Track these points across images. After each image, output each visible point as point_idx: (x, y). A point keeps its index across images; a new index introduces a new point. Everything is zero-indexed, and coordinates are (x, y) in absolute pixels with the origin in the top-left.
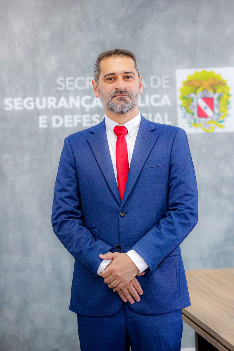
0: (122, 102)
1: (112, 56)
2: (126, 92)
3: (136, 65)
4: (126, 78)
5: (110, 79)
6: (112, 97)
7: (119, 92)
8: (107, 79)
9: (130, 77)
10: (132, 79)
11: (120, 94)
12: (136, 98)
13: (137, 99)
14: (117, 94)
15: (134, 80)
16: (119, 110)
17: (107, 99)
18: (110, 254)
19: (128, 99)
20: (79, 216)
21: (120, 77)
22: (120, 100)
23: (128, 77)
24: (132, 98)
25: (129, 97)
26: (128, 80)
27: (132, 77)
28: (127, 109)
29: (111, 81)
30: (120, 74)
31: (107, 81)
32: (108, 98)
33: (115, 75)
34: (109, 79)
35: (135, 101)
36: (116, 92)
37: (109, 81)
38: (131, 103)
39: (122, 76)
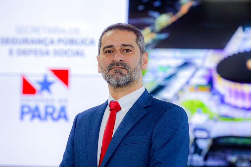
0: (118, 75)
4: (125, 51)
5: (110, 52)
6: (108, 69)
8: (106, 52)
9: (129, 51)
10: (131, 52)
11: (116, 66)
12: (134, 72)
14: (114, 66)
15: (134, 53)
16: (115, 83)
17: (105, 72)
19: (124, 72)
21: (118, 49)
22: (116, 73)
23: (127, 50)
24: (129, 70)
26: (127, 53)
27: (131, 51)
28: (123, 82)
29: (110, 54)
31: (106, 54)
32: (105, 70)
33: (113, 48)
34: (108, 52)
35: (133, 75)
36: (112, 65)
37: (108, 53)
38: (127, 76)
39: (121, 49)
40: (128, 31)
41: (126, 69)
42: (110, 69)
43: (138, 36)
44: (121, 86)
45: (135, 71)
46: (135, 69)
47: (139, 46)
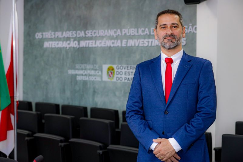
0: (170, 43)
1: (166, 14)
2: (172, 36)
3: (180, 20)
4: (173, 27)
5: (164, 28)
6: (163, 38)
7: (168, 36)
8: (161, 28)
11: (168, 37)
13: (180, 41)
14: (167, 37)
16: (168, 47)
17: (161, 40)
18: (159, 140)
19: (174, 40)
20: (141, 114)
21: (169, 26)
22: (169, 41)
23: (175, 27)
24: (177, 39)
25: (174, 39)
26: (175, 28)
27: (177, 27)
28: (173, 47)
29: (164, 29)
30: (169, 25)
33: (166, 25)
35: (179, 41)
36: (166, 36)
37: (163, 29)
38: (175, 42)
39: (171, 26)
40: (174, 15)
41: (174, 38)
42: (165, 39)
43: (180, 17)
44: (171, 49)
45: (179, 39)
46: (180, 38)
47: (181, 23)
